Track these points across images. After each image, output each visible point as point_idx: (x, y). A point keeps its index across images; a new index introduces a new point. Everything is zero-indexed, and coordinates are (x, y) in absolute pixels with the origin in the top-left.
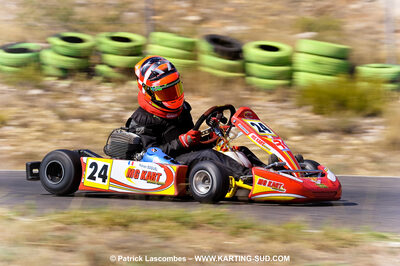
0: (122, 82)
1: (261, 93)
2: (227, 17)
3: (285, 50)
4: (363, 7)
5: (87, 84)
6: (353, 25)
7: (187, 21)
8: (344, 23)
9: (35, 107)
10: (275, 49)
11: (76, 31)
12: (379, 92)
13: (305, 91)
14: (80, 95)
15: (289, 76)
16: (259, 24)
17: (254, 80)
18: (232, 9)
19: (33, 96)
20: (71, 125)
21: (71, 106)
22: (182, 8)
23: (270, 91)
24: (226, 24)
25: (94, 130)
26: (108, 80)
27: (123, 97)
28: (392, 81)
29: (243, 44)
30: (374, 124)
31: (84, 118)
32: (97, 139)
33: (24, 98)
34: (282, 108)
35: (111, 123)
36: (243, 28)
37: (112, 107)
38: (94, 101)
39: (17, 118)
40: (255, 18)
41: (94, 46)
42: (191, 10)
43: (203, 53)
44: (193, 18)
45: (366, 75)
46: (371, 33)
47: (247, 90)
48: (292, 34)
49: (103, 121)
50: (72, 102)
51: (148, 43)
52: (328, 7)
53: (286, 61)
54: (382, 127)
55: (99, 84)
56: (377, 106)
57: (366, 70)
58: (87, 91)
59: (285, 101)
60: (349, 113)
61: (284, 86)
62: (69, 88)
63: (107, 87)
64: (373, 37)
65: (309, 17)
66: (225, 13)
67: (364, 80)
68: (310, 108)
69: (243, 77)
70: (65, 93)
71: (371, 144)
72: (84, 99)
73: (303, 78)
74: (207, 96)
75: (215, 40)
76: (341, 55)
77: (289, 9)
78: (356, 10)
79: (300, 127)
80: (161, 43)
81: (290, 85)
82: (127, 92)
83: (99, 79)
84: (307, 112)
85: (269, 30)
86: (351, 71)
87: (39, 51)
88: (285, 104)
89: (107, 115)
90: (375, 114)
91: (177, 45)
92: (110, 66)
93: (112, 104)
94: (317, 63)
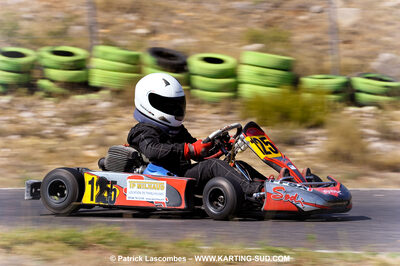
0: (64, 96)
1: (206, 106)
2: (176, 29)
3: (229, 62)
4: (311, 19)
5: (29, 99)
6: (301, 36)
7: (136, 34)
8: (292, 35)
10: (219, 61)
11: (19, 45)
12: (322, 103)
13: (250, 103)
14: (21, 111)
15: (234, 88)
16: (209, 36)
17: (198, 92)
18: (180, 22)
20: (10, 142)
21: (11, 122)
22: (131, 21)
23: (214, 104)
24: (172, 37)
25: (33, 146)
26: (49, 95)
27: (65, 112)
28: (335, 92)
29: (187, 57)
30: (316, 136)
31: (24, 134)
32: (35, 156)
34: (226, 121)
35: (51, 138)
36: (191, 41)
37: (54, 122)
38: (35, 117)
41: (35, 61)
42: (139, 24)
43: (147, 66)
44: (142, 31)
45: (310, 86)
46: (319, 44)
47: (191, 103)
48: (241, 46)
49: (43, 137)
50: (13, 118)
51: (91, 56)
52: (276, 18)
53: (232, 73)
54: (324, 139)
55: (41, 99)
56: (320, 117)
57: (309, 81)
58: (28, 107)
59: (229, 113)
60: (292, 124)
61: (229, 98)
62: (9, 103)
63: (49, 103)
64: (320, 48)
65: (258, 29)
66: (173, 26)
67: (309, 91)
69: (188, 90)
70: (5, 109)
71: (311, 155)
72: (25, 115)
73: (247, 90)
75: (158, 53)
76: (285, 67)
77: (239, 21)
78: (304, 21)
80: (104, 56)
81: (236, 97)
82: (69, 106)
83: (41, 94)
85: (217, 42)
86: (295, 82)
88: (229, 116)
89: (48, 131)
90: (318, 125)
91: (121, 58)
92: (52, 81)
93: (54, 119)
94: (261, 75)
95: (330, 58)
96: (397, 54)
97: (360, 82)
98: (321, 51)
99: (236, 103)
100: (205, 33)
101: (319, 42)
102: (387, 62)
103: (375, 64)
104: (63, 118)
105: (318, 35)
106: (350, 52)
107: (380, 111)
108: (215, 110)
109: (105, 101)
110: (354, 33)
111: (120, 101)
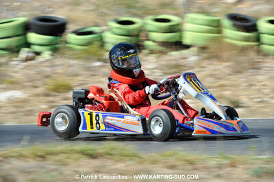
0: (161, 52)
9: (95, 75)
17: (265, 47)
19: (95, 67)
26: (152, 52)
27: (163, 65)
33: (89, 69)
37: (154, 72)
39: (81, 85)
41: (142, 26)
43: (226, 28)
51: (183, 22)
55: (147, 55)
63: (152, 58)
69: (258, 45)
74: (227, 61)
75: (234, 18)
80: (193, 22)
82: (167, 60)
83: (146, 52)
87: (101, 33)
91: (206, 23)
92: (154, 41)
93: (154, 70)
104: (161, 69)
109: (194, 55)
111: (205, 55)
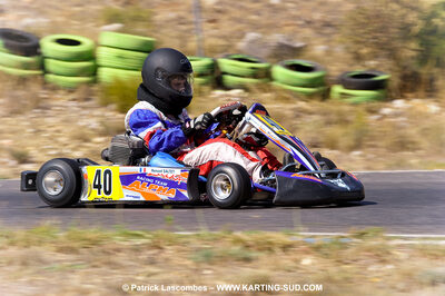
1: (62, 92)
3: (87, 44)
6: (164, 15)
10: (76, 43)
13: (111, 88)
15: (93, 72)
16: (61, 16)
23: (71, 90)
24: (22, 17)
28: (201, 75)
29: (39, 39)
34: (84, 108)
40: (57, 9)
46: (183, 24)
47: (45, 89)
48: (97, 26)
53: (89, 56)
59: (87, 99)
61: (88, 83)
64: (184, 27)
65: (116, 7)
68: (114, 106)
73: (106, 74)
79: (101, 128)
81: (95, 82)
84: (111, 111)
85: (72, 22)
88: (86, 104)
94: (120, 57)
95: (195, 38)
96: (263, 33)
97: (226, 64)
98: (186, 31)
99: (95, 88)
100: (59, 13)
101: (183, 21)
102: (253, 42)
103: (241, 45)
105: (182, 14)
106: (215, 32)
107: (246, 95)
108: (72, 96)
110: (219, 11)
